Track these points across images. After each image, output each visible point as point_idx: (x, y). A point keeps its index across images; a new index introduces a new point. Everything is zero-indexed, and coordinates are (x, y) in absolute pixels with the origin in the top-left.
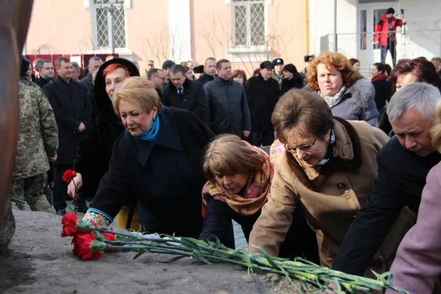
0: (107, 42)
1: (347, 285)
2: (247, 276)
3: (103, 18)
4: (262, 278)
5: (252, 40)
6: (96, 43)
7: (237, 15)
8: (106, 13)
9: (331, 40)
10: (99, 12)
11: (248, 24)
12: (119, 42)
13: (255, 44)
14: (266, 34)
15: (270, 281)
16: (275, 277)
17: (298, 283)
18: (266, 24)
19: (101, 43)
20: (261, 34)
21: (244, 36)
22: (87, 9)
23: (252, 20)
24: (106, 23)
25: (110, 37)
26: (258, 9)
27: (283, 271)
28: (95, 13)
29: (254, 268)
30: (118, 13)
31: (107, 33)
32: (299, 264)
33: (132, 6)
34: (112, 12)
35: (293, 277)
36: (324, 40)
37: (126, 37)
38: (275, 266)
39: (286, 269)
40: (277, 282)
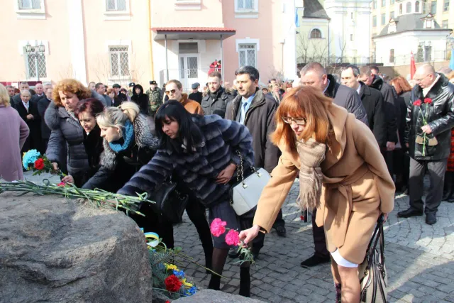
0: (35, 74)
1: (122, 202)
2: (64, 200)
3: (32, 60)
4: (74, 201)
5: (122, 72)
6: (28, 75)
7: (112, 59)
8: (34, 57)
9: (165, 72)
10: (29, 57)
11: (119, 64)
12: (43, 75)
13: (123, 75)
14: (129, 69)
15: (79, 202)
16: (82, 200)
17: (96, 202)
18: (129, 64)
19: (31, 75)
20: (127, 69)
21: (117, 70)
22: (22, 55)
23: (121, 62)
24: (34, 63)
25: (36, 71)
26: (124, 56)
27: (86, 196)
28: (27, 58)
29: (69, 196)
30: (41, 57)
31: (35, 69)
32: (97, 192)
33: (50, 53)
34: (37, 57)
35: (92, 199)
36: (162, 73)
37: (47, 72)
38: (81, 194)
39: (88, 195)
40: (83, 203)
